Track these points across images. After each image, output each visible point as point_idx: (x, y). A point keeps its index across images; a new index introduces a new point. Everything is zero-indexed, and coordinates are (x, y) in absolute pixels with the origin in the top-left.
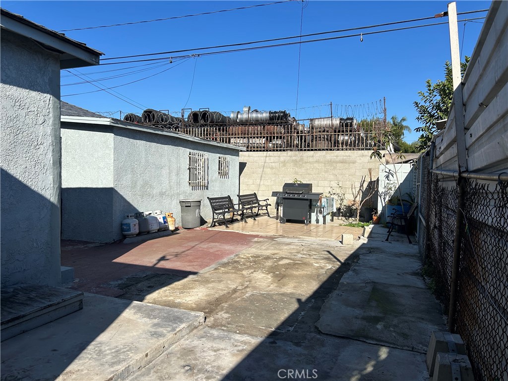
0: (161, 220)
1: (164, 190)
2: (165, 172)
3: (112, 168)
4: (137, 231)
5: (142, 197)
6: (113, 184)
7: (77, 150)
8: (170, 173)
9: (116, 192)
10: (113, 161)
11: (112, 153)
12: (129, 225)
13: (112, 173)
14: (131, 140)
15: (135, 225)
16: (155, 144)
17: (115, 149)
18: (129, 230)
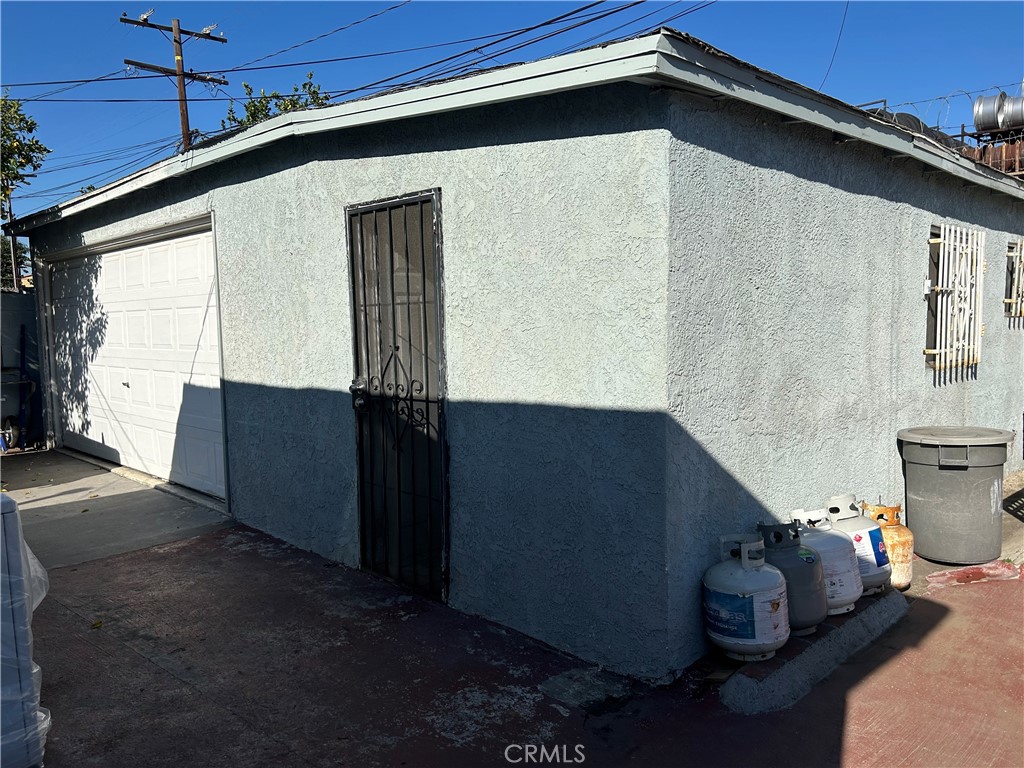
0: (865, 550)
1: (851, 399)
2: (855, 315)
3: (660, 311)
4: (783, 633)
5: (777, 437)
6: (664, 393)
7: (502, 238)
8: (870, 320)
9: (680, 431)
10: (664, 278)
11: (663, 233)
12: (745, 605)
13: (662, 337)
14: (741, 167)
15: (776, 605)
16: (826, 186)
17: (674, 211)
18: (747, 629)
